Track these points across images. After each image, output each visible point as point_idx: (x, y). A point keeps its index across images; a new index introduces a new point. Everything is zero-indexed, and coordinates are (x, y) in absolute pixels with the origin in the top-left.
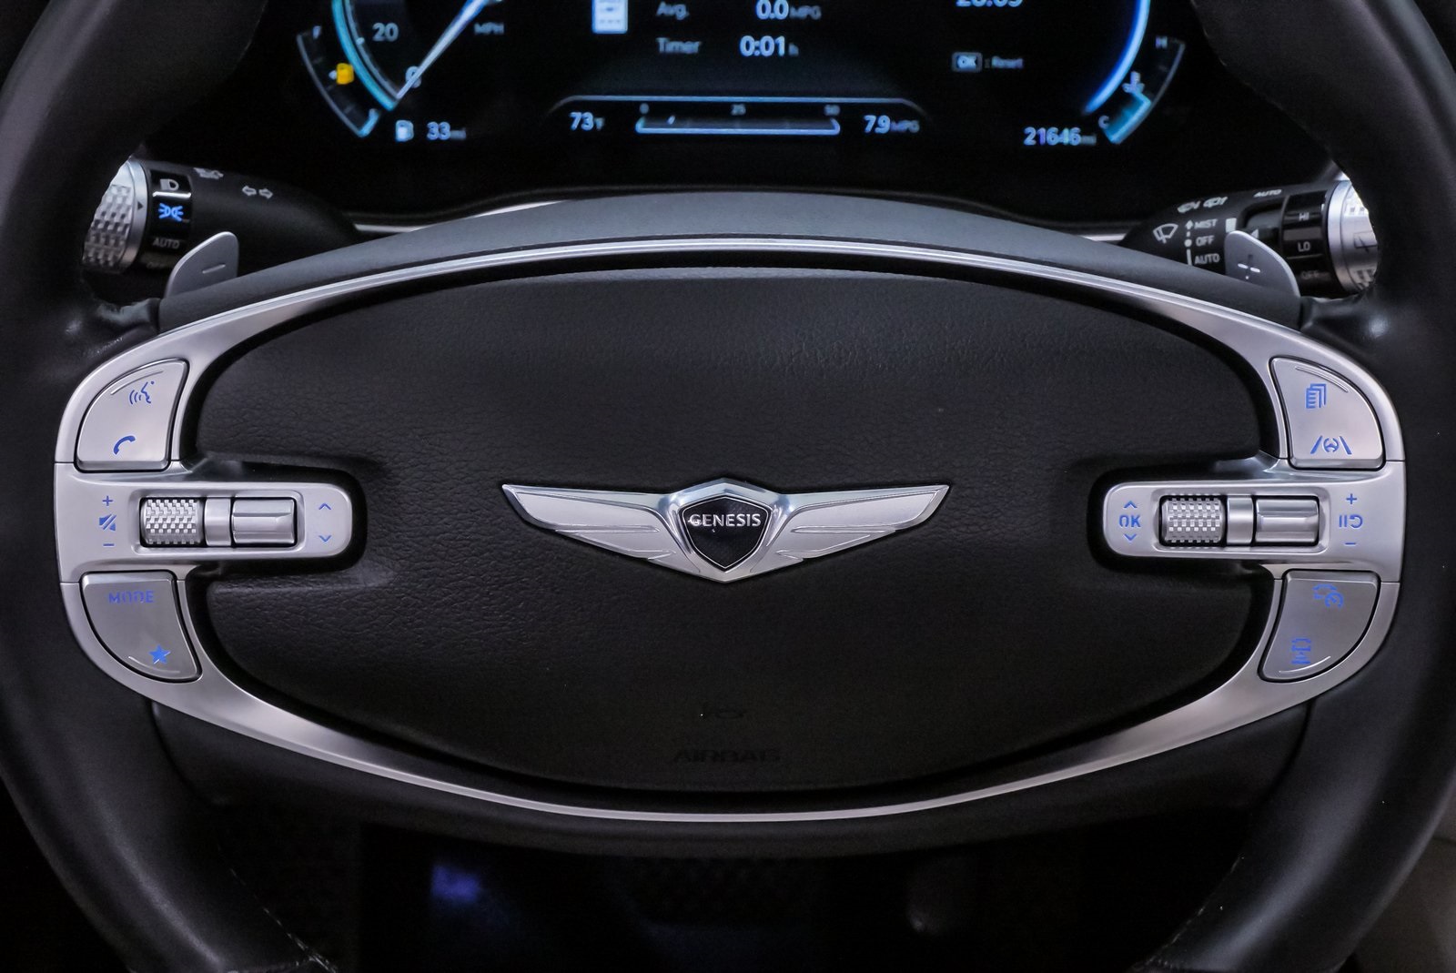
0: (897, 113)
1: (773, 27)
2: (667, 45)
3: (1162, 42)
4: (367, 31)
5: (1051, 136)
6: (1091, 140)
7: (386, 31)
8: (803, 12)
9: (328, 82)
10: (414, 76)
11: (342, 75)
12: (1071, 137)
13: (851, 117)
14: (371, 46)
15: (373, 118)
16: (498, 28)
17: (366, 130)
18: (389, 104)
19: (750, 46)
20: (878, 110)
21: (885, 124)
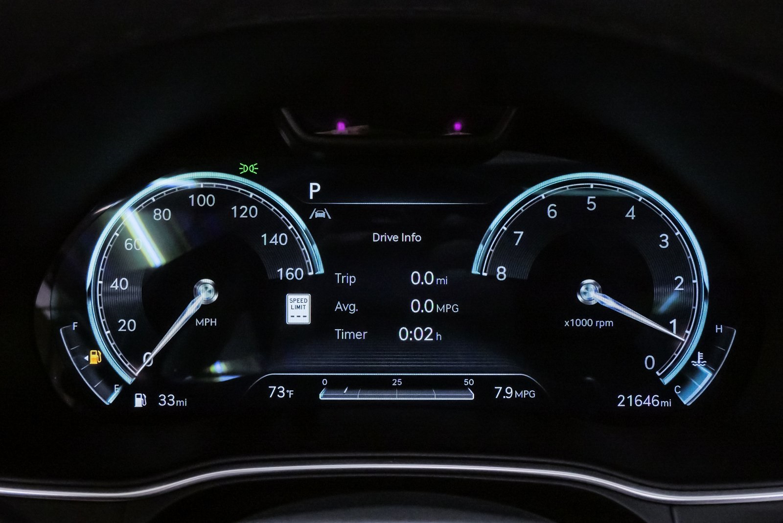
0: (519, 384)
1: (423, 320)
2: (343, 334)
3: (719, 329)
4: (113, 325)
5: (637, 401)
6: (668, 403)
7: (128, 325)
8: (446, 308)
9: (81, 363)
10: (148, 359)
11: (94, 359)
12: (651, 401)
13: (483, 387)
14: (116, 335)
15: (117, 391)
16: (213, 322)
17: (111, 400)
18: (129, 380)
19: (404, 334)
20: (504, 382)
21: (510, 392)
